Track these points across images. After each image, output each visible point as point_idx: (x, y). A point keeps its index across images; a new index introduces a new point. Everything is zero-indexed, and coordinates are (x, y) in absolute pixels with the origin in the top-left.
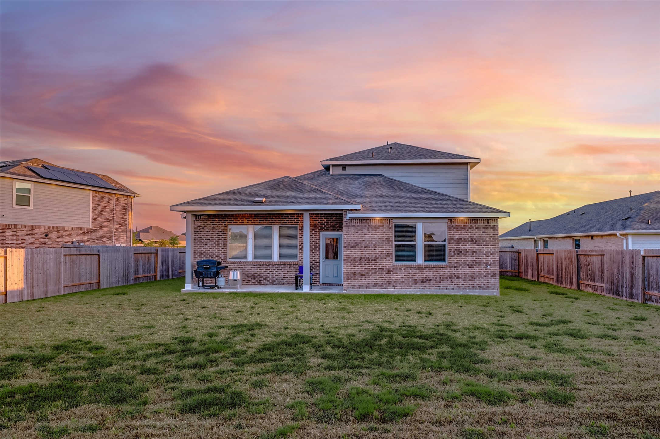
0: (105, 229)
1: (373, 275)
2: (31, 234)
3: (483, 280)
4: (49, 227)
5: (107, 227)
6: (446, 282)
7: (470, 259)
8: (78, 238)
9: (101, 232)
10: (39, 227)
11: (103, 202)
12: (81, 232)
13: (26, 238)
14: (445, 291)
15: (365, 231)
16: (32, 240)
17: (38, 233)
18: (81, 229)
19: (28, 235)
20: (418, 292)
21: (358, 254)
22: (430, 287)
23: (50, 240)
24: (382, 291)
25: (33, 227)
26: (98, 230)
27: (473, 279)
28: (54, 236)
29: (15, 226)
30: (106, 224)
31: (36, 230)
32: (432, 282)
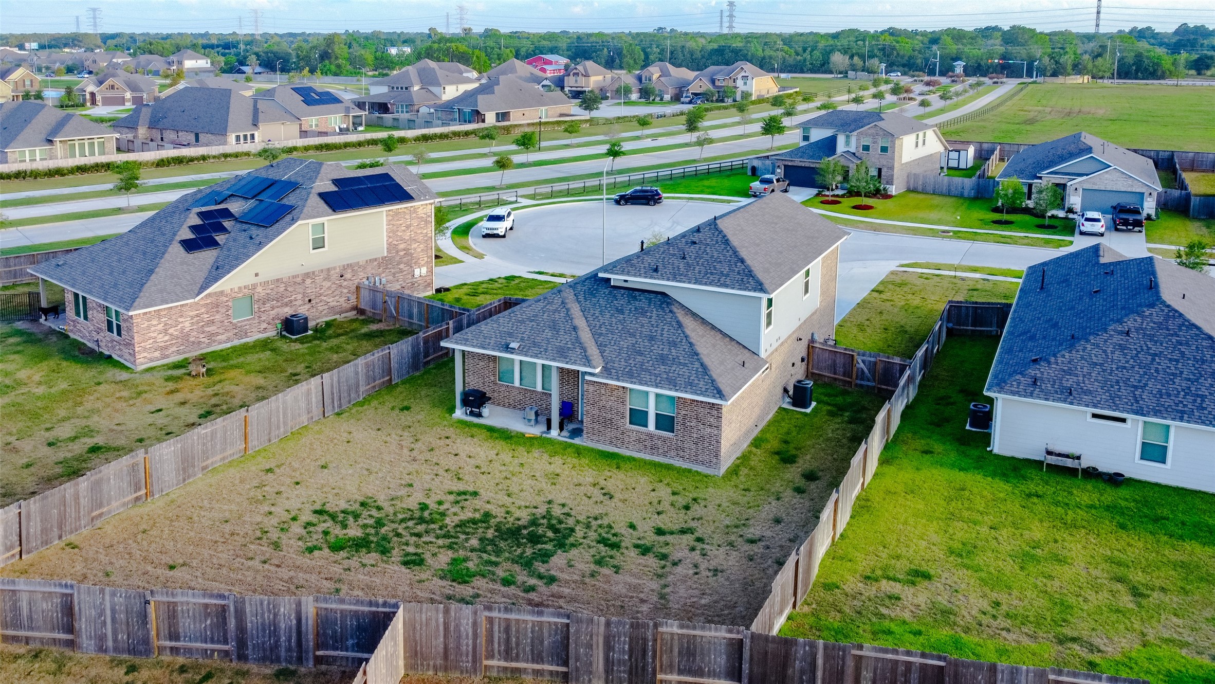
0: (402, 253)
1: (610, 433)
2: (327, 279)
3: (707, 458)
4: (344, 266)
5: (404, 250)
6: (673, 453)
7: (695, 435)
8: (373, 271)
9: (397, 258)
10: (335, 268)
11: (398, 220)
12: (375, 263)
13: (324, 284)
14: (671, 462)
15: (603, 392)
16: (329, 284)
17: (335, 275)
18: (376, 260)
19: (325, 279)
20: (648, 457)
21: (596, 412)
22: (658, 455)
23: (345, 280)
24: (616, 450)
25: (328, 270)
26: (394, 257)
27: (696, 455)
28: (348, 276)
29: (314, 273)
30: (402, 246)
31: (332, 272)
32: (661, 451)
